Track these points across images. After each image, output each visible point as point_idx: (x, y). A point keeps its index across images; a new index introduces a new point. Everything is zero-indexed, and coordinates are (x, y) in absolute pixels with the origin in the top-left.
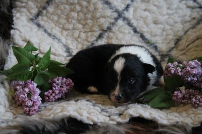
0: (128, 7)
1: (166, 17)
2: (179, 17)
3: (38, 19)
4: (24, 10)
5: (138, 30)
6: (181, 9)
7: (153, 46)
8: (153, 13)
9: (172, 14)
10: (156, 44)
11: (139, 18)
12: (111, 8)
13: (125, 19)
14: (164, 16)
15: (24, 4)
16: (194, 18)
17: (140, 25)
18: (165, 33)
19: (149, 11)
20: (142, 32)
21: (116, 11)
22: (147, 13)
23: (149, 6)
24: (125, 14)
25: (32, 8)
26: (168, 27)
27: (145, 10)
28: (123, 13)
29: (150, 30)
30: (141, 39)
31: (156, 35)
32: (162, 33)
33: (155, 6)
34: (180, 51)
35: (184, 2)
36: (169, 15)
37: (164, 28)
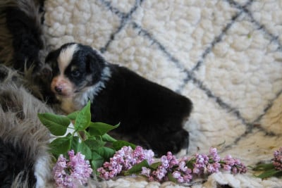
0: (198, 65)
1: (249, 74)
2: (266, 74)
5: (213, 93)
6: (269, 64)
7: (233, 112)
8: (232, 70)
9: (257, 70)
10: (237, 110)
11: (214, 78)
12: (179, 67)
13: (195, 81)
14: (245, 73)
17: (215, 87)
18: (248, 95)
19: (226, 68)
20: (218, 96)
21: (185, 70)
22: (223, 72)
23: (225, 62)
24: (194, 75)
26: (252, 87)
27: (221, 67)
29: (228, 93)
30: (217, 105)
31: (236, 99)
32: (245, 95)
33: (234, 61)
34: (272, 118)
35: (270, 54)
36: (253, 71)
37: (247, 89)
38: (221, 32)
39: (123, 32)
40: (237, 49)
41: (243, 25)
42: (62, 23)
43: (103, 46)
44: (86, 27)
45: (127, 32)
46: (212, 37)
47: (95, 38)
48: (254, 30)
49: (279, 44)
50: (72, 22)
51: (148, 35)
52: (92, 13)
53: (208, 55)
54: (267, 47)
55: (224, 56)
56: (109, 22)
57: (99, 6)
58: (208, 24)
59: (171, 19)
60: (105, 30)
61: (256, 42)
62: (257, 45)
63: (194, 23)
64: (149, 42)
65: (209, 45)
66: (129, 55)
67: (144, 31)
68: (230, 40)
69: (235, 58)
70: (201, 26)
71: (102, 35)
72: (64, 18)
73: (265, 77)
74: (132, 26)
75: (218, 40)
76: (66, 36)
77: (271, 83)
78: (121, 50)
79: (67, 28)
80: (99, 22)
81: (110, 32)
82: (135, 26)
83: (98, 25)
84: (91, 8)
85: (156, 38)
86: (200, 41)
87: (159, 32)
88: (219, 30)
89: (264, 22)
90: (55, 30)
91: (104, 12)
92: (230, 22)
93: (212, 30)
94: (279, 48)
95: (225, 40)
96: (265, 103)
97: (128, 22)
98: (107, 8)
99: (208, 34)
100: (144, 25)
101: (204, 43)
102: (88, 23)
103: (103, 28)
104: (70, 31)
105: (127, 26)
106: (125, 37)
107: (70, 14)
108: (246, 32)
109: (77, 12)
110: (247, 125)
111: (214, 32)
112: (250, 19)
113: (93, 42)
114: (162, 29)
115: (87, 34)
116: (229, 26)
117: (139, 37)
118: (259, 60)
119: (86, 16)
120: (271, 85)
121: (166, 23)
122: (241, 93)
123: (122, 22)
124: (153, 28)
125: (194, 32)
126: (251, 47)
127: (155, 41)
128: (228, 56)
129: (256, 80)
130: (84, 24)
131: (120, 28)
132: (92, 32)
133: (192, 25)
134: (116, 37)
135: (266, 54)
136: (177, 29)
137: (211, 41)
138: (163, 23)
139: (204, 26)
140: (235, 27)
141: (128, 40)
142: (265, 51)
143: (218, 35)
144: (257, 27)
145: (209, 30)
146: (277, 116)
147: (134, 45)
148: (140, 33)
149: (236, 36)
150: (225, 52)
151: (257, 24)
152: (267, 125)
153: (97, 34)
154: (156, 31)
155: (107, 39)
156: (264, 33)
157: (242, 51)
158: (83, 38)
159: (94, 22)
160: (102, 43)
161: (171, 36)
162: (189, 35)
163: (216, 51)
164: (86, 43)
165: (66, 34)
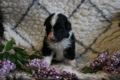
1: (88, 27)
2: (95, 27)
3: (16, 29)
4: (9, 23)
6: (97, 22)
7: (80, 43)
8: (81, 25)
9: (91, 25)
10: (82, 43)
15: (8, 20)
16: (104, 27)
18: (87, 36)
19: (78, 24)
23: (78, 21)
26: (89, 32)
27: (76, 24)
29: (79, 35)
31: (82, 38)
33: (81, 21)
34: (96, 45)
35: (98, 18)
36: (89, 25)
37: (87, 33)
38: (76, 8)
39: (33, 7)
40: (83, 16)
41: (86, 5)
42: (7, 1)
43: (25, 13)
44: (17, 4)
45: (35, 7)
46: (72, 9)
47: (21, 9)
48: (91, 7)
49: (102, 14)
50: (11, 2)
51: (44, 8)
53: (71, 18)
54: (97, 15)
55: (77, 18)
56: (27, 2)
58: (71, 4)
59: (55, 2)
60: (25, 6)
61: (92, 13)
62: (92, 14)
64: (45, 12)
65: (71, 14)
66: (36, 17)
67: (43, 7)
68: (80, 11)
69: (82, 19)
70: (68, 5)
71: (24, 8)
73: (95, 28)
74: (37, 4)
75: (75, 11)
76: (8, 8)
77: (97, 30)
78: (32, 15)
79: (9, 4)
80: (23, 2)
81: (27, 7)
82: (39, 4)
83: (22, 3)
85: (48, 10)
86: (67, 12)
87: (49, 7)
88: (76, 6)
89: (95, 4)
90: (4, 5)
92: (80, 3)
93: (72, 7)
94: (102, 16)
95: (78, 11)
96: (94, 39)
97: (36, 2)
99: (71, 8)
100: (43, 4)
101: (69, 13)
102: (18, 2)
103: (24, 5)
104: (10, 6)
105: (35, 4)
106: (34, 9)
108: (88, 8)
110: (86, 48)
111: (73, 8)
112: (89, 2)
113: (20, 11)
114: (51, 6)
115: (18, 7)
116: (80, 5)
117: (40, 9)
118: (93, 21)
120: (97, 32)
121: (52, 3)
122: (84, 35)
123: (33, 2)
124: (46, 5)
125: (65, 8)
126: (89, 15)
127: (47, 11)
128: (79, 18)
129: (91, 29)
130: (16, 3)
131: (32, 5)
132: (20, 6)
133: (64, 4)
134: (30, 9)
135: (96, 18)
136: (57, 6)
137: (72, 12)
138: (51, 3)
140: (83, 5)
141: (35, 11)
143: (75, 9)
144: (92, 6)
145: (71, 7)
146: (98, 44)
147: (38, 13)
148: (41, 7)
149: (83, 9)
151: (92, 4)
152: (94, 48)
153: (22, 7)
154: (48, 6)
155: (27, 10)
156: (95, 8)
157: (85, 16)
158: (16, 9)
159: (21, 2)
160: (24, 12)
161: (54, 9)
162: (62, 9)
163: (74, 16)
164: (17, 11)
165: (8, 7)
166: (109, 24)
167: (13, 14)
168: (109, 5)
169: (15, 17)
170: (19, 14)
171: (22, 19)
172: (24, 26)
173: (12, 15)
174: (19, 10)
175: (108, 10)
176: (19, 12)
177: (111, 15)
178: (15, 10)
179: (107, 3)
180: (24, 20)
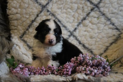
0: (75, 29)
1: (97, 34)
2: (105, 34)
3: (24, 37)
5: (81, 42)
6: (106, 30)
7: (90, 51)
8: (90, 32)
9: (101, 33)
10: (91, 50)
11: (82, 36)
12: (67, 30)
13: (74, 36)
14: (96, 34)
16: (114, 35)
17: (82, 39)
18: (97, 43)
19: (88, 31)
20: (83, 43)
21: (69, 31)
22: (86, 33)
23: (87, 29)
24: (74, 33)
25: (20, 30)
26: (98, 40)
27: (85, 31)
28: (73, 33)
29: (88, 42)
30: (83, 47)
31: (91, 45)
32: (95, 43)
33: (91, 28)
35: (107, 26)
36: (99, 33)
37: (96, 40)
38: (86, 15)
39: (42, 14)
40: (92, 24)
41: (96, 13)
42: (15, 8)
44: (26, 10)
45: (44, 13)
46: (82, 17)
47: (30, 15)
48: (100, 16)
49: (111, 22)
50: (20, 8)
51: (53, 15)
52: (29, 4)
53: (80, 25)
54: (105, 23)
55: (87, 26)
56: (36, 9)
57: (32, 1)
59: (64, 9)
60: (34, 12)
61: (101, 21)
63: (74, 11)
65: (80, 21)
67: (52, 13)
68: (90, 19)
69: (91, 27)
70: (77, 13)
71: (33, 14)
72: (16, 6)
73: (105, 36)
74: (46, 11)
75: (84, 19)
77: (107, 38)
80: (32, 8)
81: (37, 13)
82: (48, 11)
83: (31, 10)
84: (29, 2)
85: (57, 17)
86: (76, 19)
87: (59, 14)
88: (85, 14)
89: (105, 12)
90: (12, 12)
91: (34, 4)
92: (90, 11)
93: (82, 14)
94: (110, 23)
95: (88, 19)
97: (45, 9)
98: (35, 2)
99: (80, 16)
100: (52, 11)
101: (78, 20)
103: (33, 11)
104: (19, 12)
105: (44, 11)
106: (43, 16)
107: (19, 4)
108: (97, 16)
109: (22, 4)
111: (83, 15)
112: (99, 10)
113: (29, 17)
115: (26, 14)
116: (89, 13)
117: (49, 16)
118: (102, 28)
119: (26, 5)
121: (62, 10)
122: (94, 42)
123: (42, 9)
124: (55, 12)
125: (74, 15)
126: (98, 23)
128: (88, 26)
129: (100, 36)
130: (25, 9)
131: (41, 12)
132: (28, 13)
133: (73, 12)
134: (39, 15)
135: (105, 26)
136: (66, 13)
137: (81, 19)
138: (61, 10)
139: (79, 12)
140: (92, 14)
142: (105, 25)
143: (84, 17)
144: (102, 14)
145: (80, 14)
148: (50, 14)
149: (92, 18)
150: (87, 25)
153: (31, 14)
154: (57, 13)
155: (36, 16)
156: (104, 17)
157: (94, 24)
158: (25, 15)
159: (29, 8)
160: (33, 18)
161: (63, 16)
162: (71, 16)
163: (84, 23)
164: (26, 18)
165: (17, 13)
166: (119, 33)
167: (22, 21)
168: (117, 14)
169: (23, 24)
170: (28, 20)
171: (30, 25)
172: (31, 33)
173: (20, 21)
174: (27, 17)
175: (117, 18)
176: (28, 19)
177: (120, 23)
178: (23, 17)
179: (116, 12)
180: (32, 26)
